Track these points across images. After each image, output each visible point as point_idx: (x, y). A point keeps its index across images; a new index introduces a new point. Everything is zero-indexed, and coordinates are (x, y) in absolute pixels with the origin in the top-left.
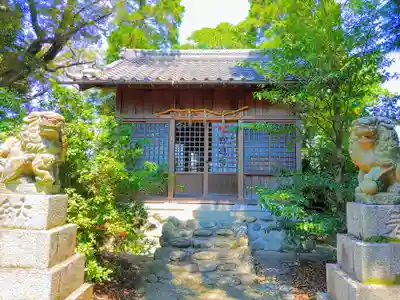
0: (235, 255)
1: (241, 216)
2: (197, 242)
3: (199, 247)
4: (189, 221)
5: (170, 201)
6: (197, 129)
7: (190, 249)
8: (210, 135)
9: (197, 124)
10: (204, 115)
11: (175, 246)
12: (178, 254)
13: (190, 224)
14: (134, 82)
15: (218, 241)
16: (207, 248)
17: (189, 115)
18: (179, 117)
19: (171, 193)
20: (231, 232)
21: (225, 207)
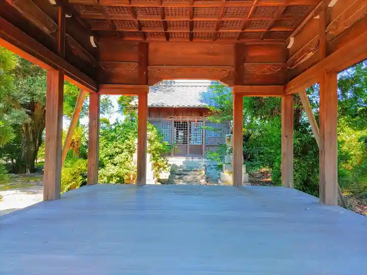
0: (199, 177)
1: (203, 163)
2: (185, 173)
3: (185, 175)
4: (181, 166)
5: (172, 157)
6: (184, 125)
7: (182, 175)
8: (190, 130)
9: (184, 123)
10: (188, 119)
11: (176, 174)
12: (177, 176)
13: (181, 167)
14: (152, 106)
15: (193, 173)
16: (189, 175)
17: (181, 119)
18: (176, 119)
19: (172, 154)
20: (199, 169)
21: (196, 160)
